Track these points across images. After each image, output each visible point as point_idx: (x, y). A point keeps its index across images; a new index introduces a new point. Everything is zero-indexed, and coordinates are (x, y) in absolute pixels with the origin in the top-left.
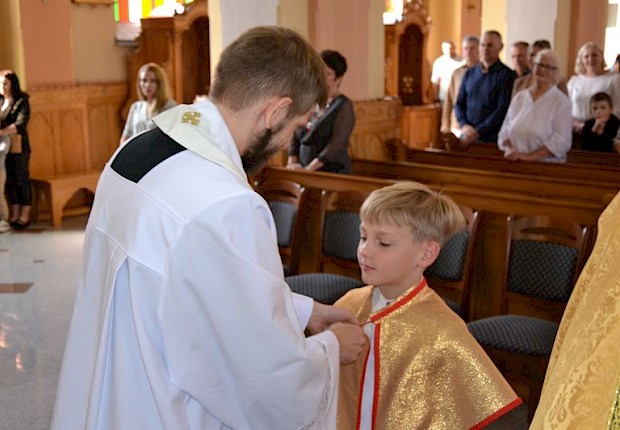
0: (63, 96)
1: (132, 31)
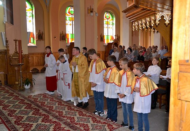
1: (69, 44)
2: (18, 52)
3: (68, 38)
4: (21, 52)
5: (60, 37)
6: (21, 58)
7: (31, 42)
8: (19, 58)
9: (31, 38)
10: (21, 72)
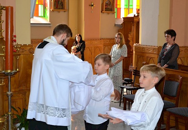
0: (96, 42)
1: (121, 21)
2: (5, 39)
3: (118, 7)
4: (12, 39)
5: (103, 4)
6: (12, 56)
7: (40, 15)
8: (6, 56)
9: (40, 6)
10: (9, 93)
